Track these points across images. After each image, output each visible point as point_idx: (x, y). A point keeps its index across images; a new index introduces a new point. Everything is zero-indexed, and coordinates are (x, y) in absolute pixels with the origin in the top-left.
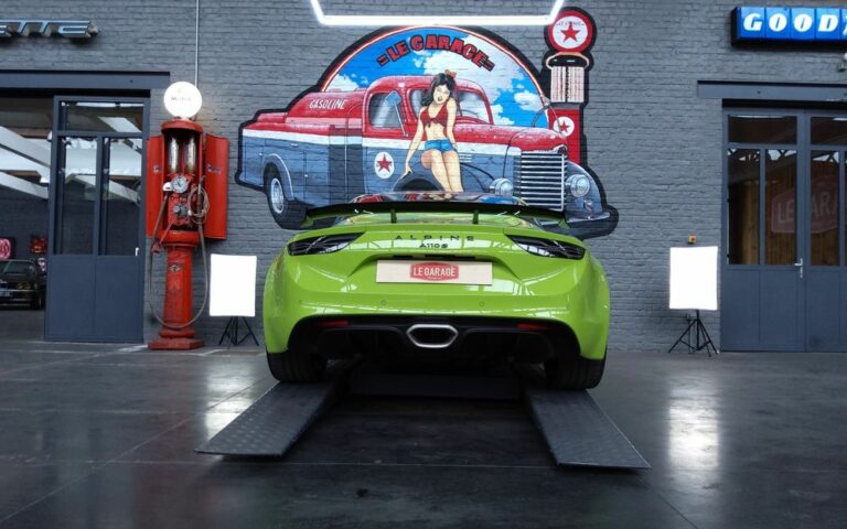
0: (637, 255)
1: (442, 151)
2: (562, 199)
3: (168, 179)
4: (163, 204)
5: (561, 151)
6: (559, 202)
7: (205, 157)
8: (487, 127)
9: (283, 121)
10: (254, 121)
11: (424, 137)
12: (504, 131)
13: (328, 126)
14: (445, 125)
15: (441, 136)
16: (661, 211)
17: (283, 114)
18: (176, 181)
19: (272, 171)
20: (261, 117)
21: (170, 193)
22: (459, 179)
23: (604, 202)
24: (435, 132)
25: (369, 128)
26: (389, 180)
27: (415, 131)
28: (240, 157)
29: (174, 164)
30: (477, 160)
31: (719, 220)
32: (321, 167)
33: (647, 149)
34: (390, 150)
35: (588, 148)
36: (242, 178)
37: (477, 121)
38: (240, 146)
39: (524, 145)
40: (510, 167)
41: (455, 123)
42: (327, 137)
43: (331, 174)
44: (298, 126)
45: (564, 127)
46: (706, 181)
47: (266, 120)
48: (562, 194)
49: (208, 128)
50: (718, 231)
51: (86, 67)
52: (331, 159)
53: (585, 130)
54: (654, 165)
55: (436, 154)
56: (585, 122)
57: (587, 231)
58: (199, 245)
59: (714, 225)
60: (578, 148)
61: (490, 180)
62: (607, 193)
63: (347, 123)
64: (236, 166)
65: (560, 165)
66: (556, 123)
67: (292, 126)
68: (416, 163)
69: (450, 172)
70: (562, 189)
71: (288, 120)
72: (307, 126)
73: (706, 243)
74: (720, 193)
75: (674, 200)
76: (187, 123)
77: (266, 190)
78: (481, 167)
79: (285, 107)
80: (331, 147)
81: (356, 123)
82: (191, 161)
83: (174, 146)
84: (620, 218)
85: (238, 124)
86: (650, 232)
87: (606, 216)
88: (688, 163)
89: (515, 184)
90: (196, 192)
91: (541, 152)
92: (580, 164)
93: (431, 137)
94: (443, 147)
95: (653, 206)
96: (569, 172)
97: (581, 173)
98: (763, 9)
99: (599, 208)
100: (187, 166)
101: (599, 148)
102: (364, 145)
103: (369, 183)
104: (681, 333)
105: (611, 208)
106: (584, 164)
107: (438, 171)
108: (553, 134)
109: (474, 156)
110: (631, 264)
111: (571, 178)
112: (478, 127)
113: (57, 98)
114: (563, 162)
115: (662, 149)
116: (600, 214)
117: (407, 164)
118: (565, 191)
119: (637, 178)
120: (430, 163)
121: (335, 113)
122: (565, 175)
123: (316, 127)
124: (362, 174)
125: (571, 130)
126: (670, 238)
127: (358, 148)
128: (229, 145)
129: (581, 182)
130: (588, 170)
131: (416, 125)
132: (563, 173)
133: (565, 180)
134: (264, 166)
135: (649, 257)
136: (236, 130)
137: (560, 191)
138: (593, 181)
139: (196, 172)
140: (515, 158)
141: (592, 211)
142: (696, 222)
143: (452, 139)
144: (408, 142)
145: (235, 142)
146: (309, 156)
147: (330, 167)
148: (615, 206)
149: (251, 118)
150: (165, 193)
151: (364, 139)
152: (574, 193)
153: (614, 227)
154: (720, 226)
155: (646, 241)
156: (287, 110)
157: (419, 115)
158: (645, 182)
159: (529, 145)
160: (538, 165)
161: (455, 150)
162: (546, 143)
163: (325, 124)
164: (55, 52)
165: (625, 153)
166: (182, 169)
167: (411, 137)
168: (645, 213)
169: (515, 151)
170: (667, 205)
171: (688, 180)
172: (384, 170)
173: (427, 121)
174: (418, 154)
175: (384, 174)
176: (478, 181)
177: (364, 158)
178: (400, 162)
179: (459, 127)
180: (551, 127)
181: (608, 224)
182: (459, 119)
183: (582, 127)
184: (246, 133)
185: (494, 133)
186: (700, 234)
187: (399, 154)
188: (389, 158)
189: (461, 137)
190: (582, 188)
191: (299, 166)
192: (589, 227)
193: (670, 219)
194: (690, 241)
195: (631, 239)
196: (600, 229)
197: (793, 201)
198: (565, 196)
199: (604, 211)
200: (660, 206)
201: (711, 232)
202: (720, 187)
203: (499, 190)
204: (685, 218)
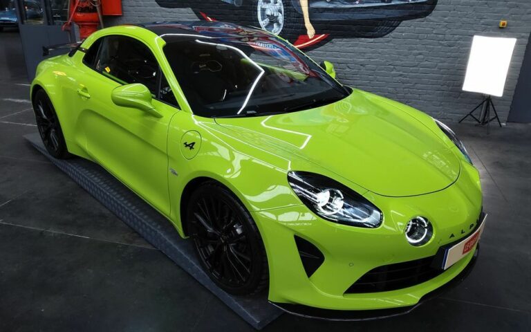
0: (448, 36)
57: (407, 13)
73: (517, 27)
86: (465, 16)
104: (474, 106)
110: (441, 44)
126: (482, 21)
135: (459, 39)
142: (511, 7)
153: (432, 9)
155: (460, 24)
181: (426, 6)
186: (514, 19)
192: (409, 9)
193: (486, 3)
194: (501, 26)
195: (446, 22)
196: (419, 12)
201: (524, 17)
204: (501, 3)
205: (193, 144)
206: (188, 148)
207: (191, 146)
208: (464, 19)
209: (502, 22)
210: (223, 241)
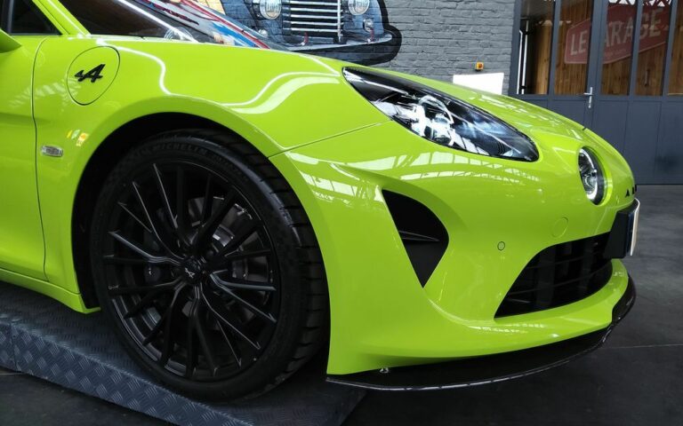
2: (339, 17)
6: (335, 21)
16: (448, 33)
23: (385, 21)
31: (510, 44)
48: (339, 11)
50: (508, 57)
57: (367, 56)
59: (505, 50)
62: (389, 11)
70: (339, 4)
73: (495, 69)
74: (511, 13)
75: (462, 21)
84: (403, 39)
86: (436, 58)
87: (388, 38)
95: (438, 27)
99: (380, 29)
105: (394, 30)
116: (381, 36)
118: (342, 7)
126: (456, 64)
137: (336, 8)
141: (374, 34)
142: (485, 46)
148: (398, 27)
152: (352, 10)
153: (396, 51)
154: (510, 50)
155: (430, 68)
168: (429, 35)
170: (455, 26)
181: (389, 47)
186: (490, 60)
190: (361, 5)
192: (369, 51)
193: (457, 43)
194: (478, 68)
195: (415, 66)
196: (381, 55)
197: (586, 32)
198: (342, 14)
199: (385, 33)
200: (447, 28)
201: (499, 58)
202: (513, 5)
203: (265, 5)
204: (473, 42)
205: (100, 68)
206: (88, 81)
207: (95, 74)
208: (435, 62)
209: (478, 64)
210: (191, 275)
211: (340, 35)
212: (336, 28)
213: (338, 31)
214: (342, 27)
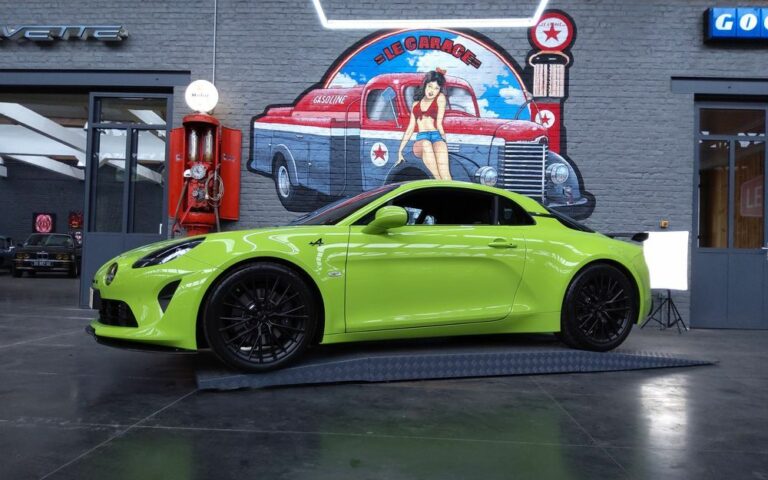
1: (432, 141)
2: (543, 185)
3: (188, 167)
4: (184, 189)
5: (542, 142)
6: (540, 188)
7: (221, 147)
8: (474, 120)
9: (290, 114)
10: (265, 114)
11: (416, 129)
12: (491, 124)
13: (329, 119)
14: (435, 119)
15: (431, 128)
16: (635, 197)
17: (290, 108)
18: (195, 168)
19: (279, 159)
20: (271, 111)
21: (190, 179)
22: (447, 168)
23: (582, 188)
24: (426, 124)
25: (367, 121)
26: (384, 168)
27: (408, 123)
28: (251, 147)
29: (193, 153)
30: (464, 150)
31: (691, 206)
32: (324, 156)
33: (623, 140)
34: (385, 141)
35: (568, 138)
36: (253, 166)
37: (465, 114)
38: (252, 137)
39: (508, 136)
40: (494, 156)
41: (445, 116)
42: (328, 129)
43: (332, 162)
44: (303, 119)
45: (545, 120)
46: (678, 170)
47: (274, 114)
48: (543, 181)
49: (224, 121)
50: (689, 217)
51: (118, 67)
52: (332, 149)
53: (565, 122)
54: (629, 155)
55: (427, 144)
56: (565, 115)
58: (215, 225)
59: (686, 211)
60: (558, 139)
61: (476, 168)
62: (585, 180)
63: (347, 117)
64: (248, 154)
65: (541, 154)
66: (537, 117)
67: (298, 119)
68: (408, 153)
69: (440, 160)
70: (543, 176)
71: (294, 114)
72: (312, 120)
73: (679, 228)
74: (691, 181)
75: (648, 188)
76: (206, 117)
77: (274, 176)
78: (469, 156)
79: (292, 102)
80: (332, 138)
81: (354, 116)
82: (208, 150)
83: (194, 137)
84: (597, 203)
85: (250, 117)
86: (625, 217)
87: (584, 201)
88: (662, 153)
89: (499, 171)
90: (213, 179)
91: (524, 142)
92: (560, 154)
93: (422, 129)
94: (433, 138)
95: (628, 192)
96: (550, 161)
97: (561, 162)
98: (734, 9)
99: (577, 194)
100: (204, 156)
101: (576, 139)
102: (362, 136)
103: (365, 170)
105: (589, 195)
106: (563, 153)
107: (429, 160)
108: (535, 126)
109: (461, 146)
111: (550, 167)
112: (465, 120)
113: (92, 95)
114: (544, 152)
115: (638, 140)
116: (579, 200)
117: (400, 154)
118: (546, 178)
119: (614, 166)
120: (421, 152)
121: (336, 108)
122: (546, 163)
123: (319, 120)
124: (359, 162)
125: (551, 122)
126: (643, 222)
127: (357, 139)
128: (242, 136)
129: (561, 170)
130: (568, 159)
131: (409, 117)
132: (544, 161)
133: (546, 168)
134: (272, 155)
136: (248, 122)
137: (541, 178)
138: (572, 169)
139: (213, 160)
140: (499, 147)
141: (572, 197)
142: (668, 208)
143: (442, 131)
144: (402, 133)
145: (247, 134)
146: (313, 146)
147: (331, 156)
148: (592, 192)
149: (262, 112)
150: (185, 179)
151: (362, 131)
152: (554, 180)
153: (591, 211)
154: (691, 211)
155: (621, 225)
156: (293, 105)
157: (412, 109)
158: (621, 171)
159: (513, 136)
160: (520, 154)
161: (445, 141)
162: (529, 135)
163: (327, 117)
164: (91, 54)
165: (603, 144)
166: (200, 158)
167: (404, 129)
168: (620, 199)
169: (500, 142)
170: (641, 192)
171: (661, 169)
172: (379, 159)
173: (419, 114)
174: (410, 144)
175: (379, 162)
176: (465, 169)
177: (362, 147)
178: (393, 151)
179: (448, 119)
180: (533, 120)
181: (586, 209)
182: (448, 113)
183: (562, 119)
184: (258, 125)
185: (480, 125)
186: (673, 219)
187: (393, 144)
188: (384, 148)
189: (449, 129)
190: (562, 176)
191: (304, 155)
192: (568, 211)
193: (644, 205)
194: (663, 226)
195: (607, 223)
196: (578, 214)
197: (761, 187)
198: (545, 183)
199: (582, 197)
200: (634, 194)
201: (683, 217)
202: (692, 176)
203: (484, 177)
204: (657, 204)
208: (625, 220)
209: (663, 222)
211: (544, 199)
212: (540, 193)
213: (542, 196)
214: (545, 193)
